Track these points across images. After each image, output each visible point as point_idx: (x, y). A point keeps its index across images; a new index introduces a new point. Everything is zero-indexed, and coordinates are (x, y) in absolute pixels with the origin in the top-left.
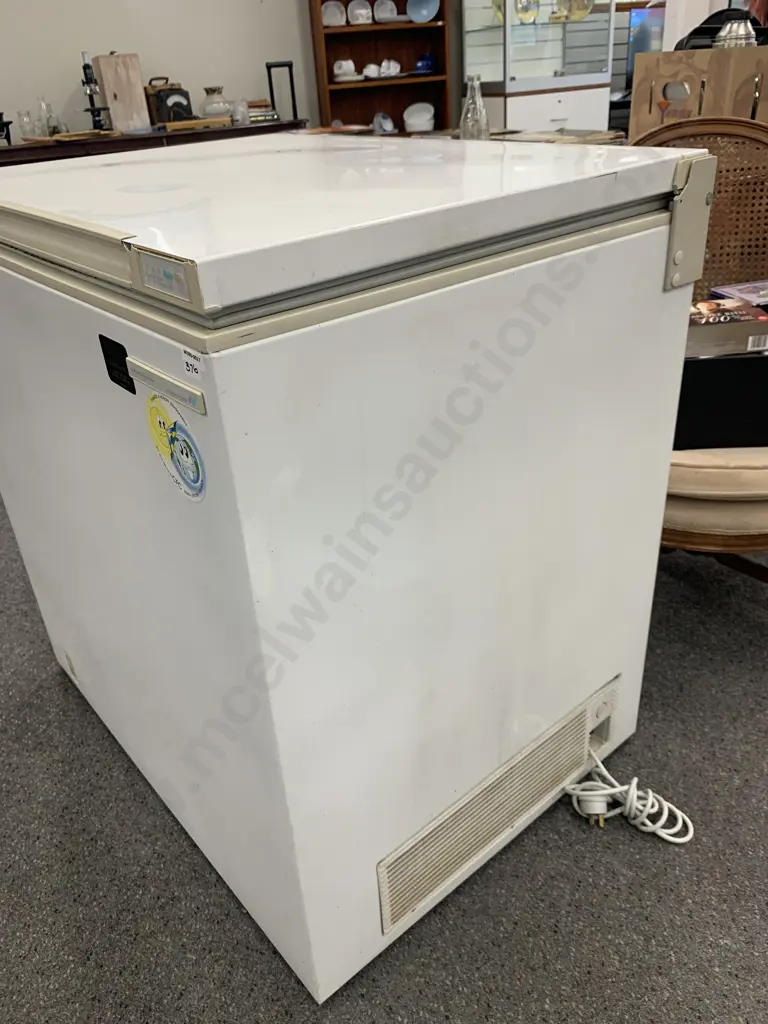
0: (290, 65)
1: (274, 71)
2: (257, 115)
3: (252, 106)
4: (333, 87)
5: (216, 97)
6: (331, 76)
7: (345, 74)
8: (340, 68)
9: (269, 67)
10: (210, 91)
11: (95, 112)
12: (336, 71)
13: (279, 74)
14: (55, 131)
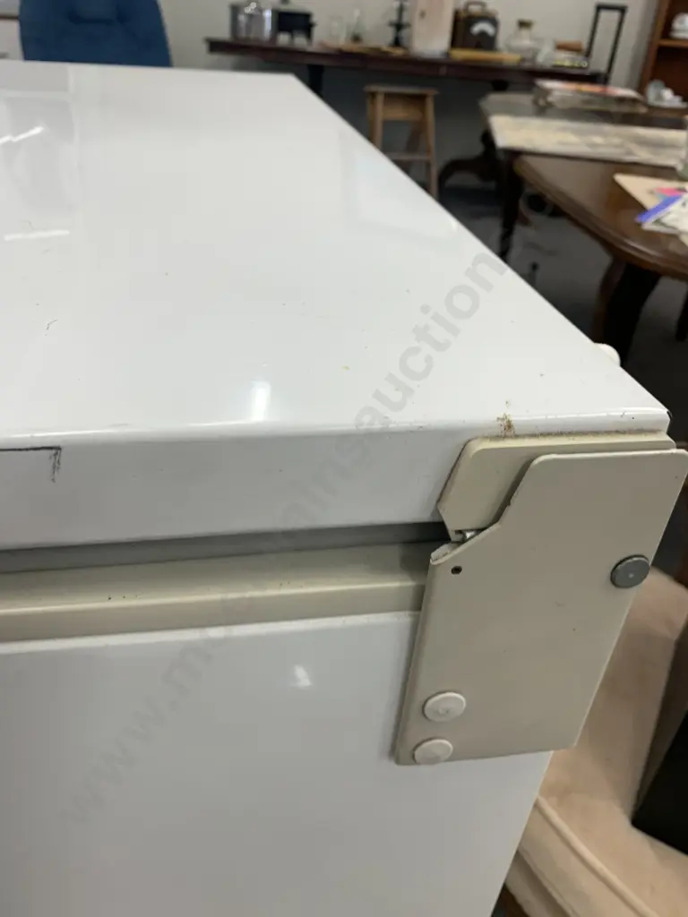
0: (622, 10)
1: (604, 14)
2: (565, 60)
3: (561, 47)
4: (666, 43)
5: (525, 32)
6: (667, 29)
7: (684, 31)
8: (682, 22)
9: (600, 8)
10: (524, 24)
11: (399, 26)
12: (677, 25)
13: (609, 19)
14: (356, 39)
